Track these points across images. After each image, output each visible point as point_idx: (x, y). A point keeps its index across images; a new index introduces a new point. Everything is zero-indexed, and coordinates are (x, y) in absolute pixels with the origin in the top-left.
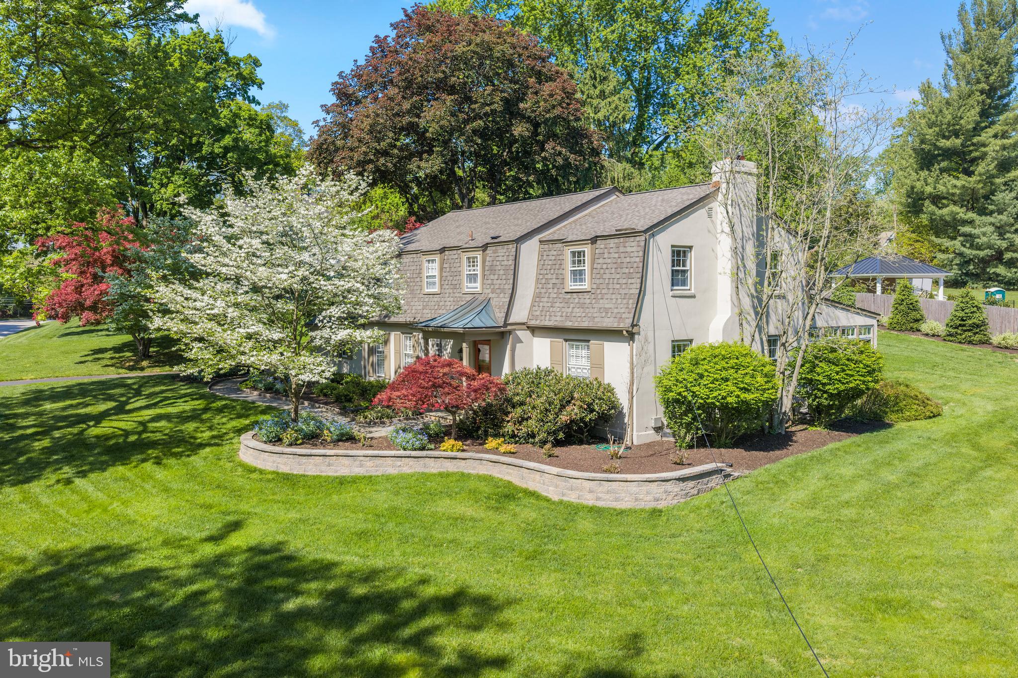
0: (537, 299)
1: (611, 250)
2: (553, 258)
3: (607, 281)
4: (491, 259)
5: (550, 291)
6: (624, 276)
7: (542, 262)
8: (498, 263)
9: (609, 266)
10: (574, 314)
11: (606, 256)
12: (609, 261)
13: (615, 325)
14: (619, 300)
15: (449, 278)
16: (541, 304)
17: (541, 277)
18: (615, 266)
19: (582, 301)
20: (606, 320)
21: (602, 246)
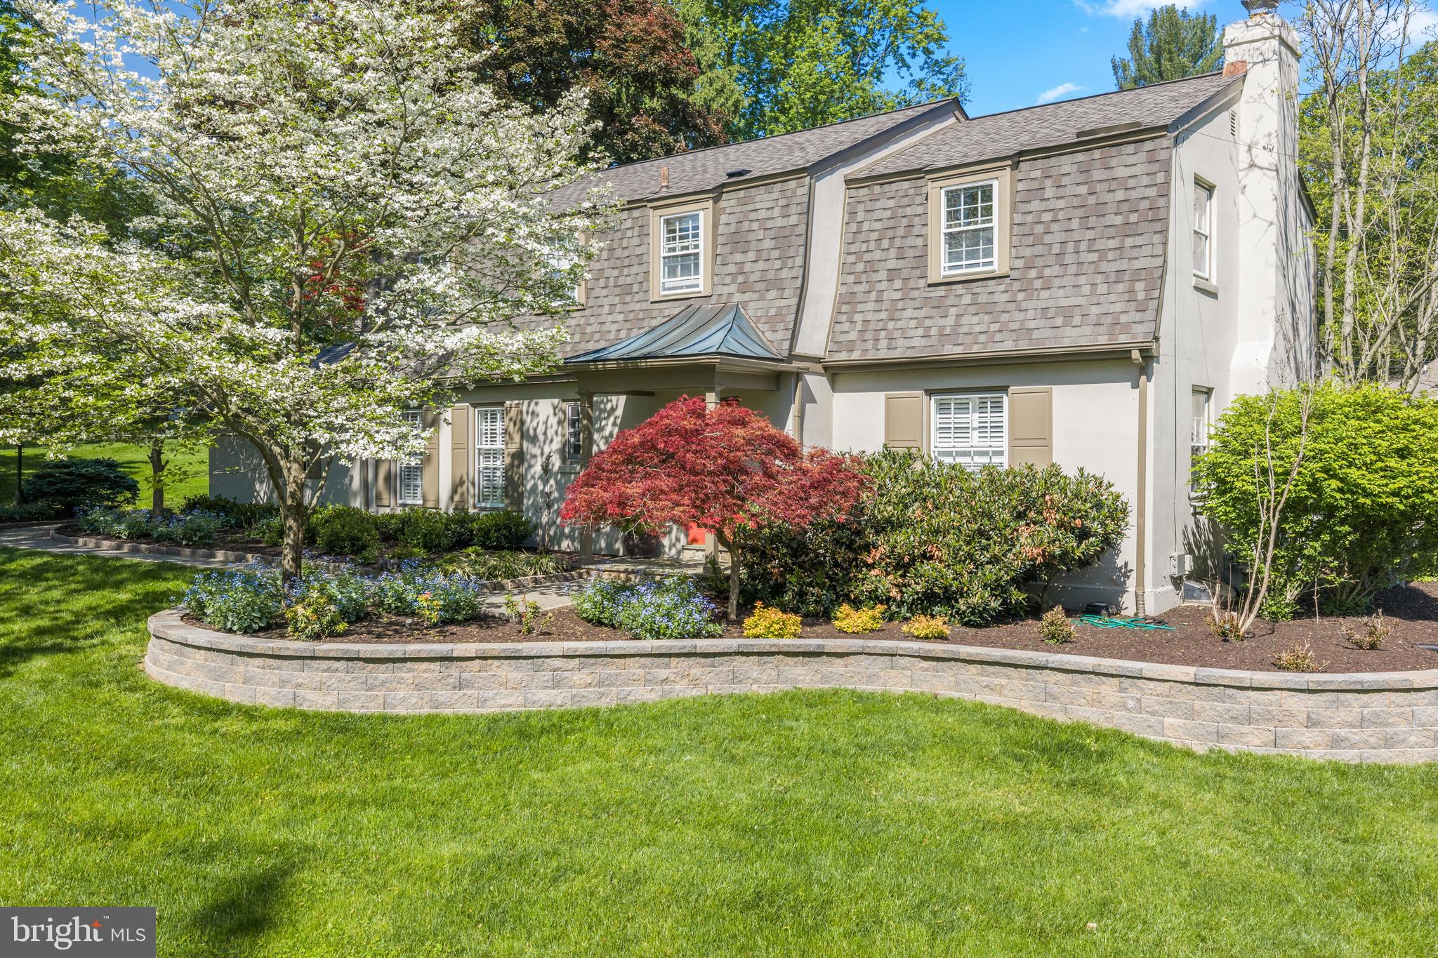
0: (845, 308)
1: (1065, 181)
2: (888, 214)
3: (1056, 249)
4: (733, 219)
5: (884, 285)
6: (1112, 232)
7: (853, 227)
8: (755, 226)
9: (1061, 216)
10: (965, 329)
11: (1049, 193)
12: (1061, 204)
13: (1103, 340)
14: (1102, 288)
15: (607, 273)
16: (858, 317)
17: (852, 259)
18: (1080, 212)
19: (983, 298)
20: (1068, 331)
21: (1038, 174)
